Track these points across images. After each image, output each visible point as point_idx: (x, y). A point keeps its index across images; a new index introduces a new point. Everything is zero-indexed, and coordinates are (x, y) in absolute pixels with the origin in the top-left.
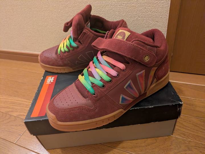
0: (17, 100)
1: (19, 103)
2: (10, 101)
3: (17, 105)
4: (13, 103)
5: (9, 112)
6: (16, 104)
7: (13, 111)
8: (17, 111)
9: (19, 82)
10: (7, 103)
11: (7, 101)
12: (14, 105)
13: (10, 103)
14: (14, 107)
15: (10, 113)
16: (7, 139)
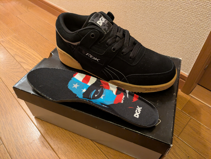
0: (33, 54)
1: (33, 57)
2: (28, 52)
3: (31, 59)
4: (29, 55)
5: (22, 62)
6: (31, 57)
7: (25, 63)
8: (28, 65)
9: (44, 37)
10: (24, 53)
11: (25, 52)
12: (29, 57)
13: (27, 55)
14: (28, 60)
15: (22, 64)
16: (8, 87)
